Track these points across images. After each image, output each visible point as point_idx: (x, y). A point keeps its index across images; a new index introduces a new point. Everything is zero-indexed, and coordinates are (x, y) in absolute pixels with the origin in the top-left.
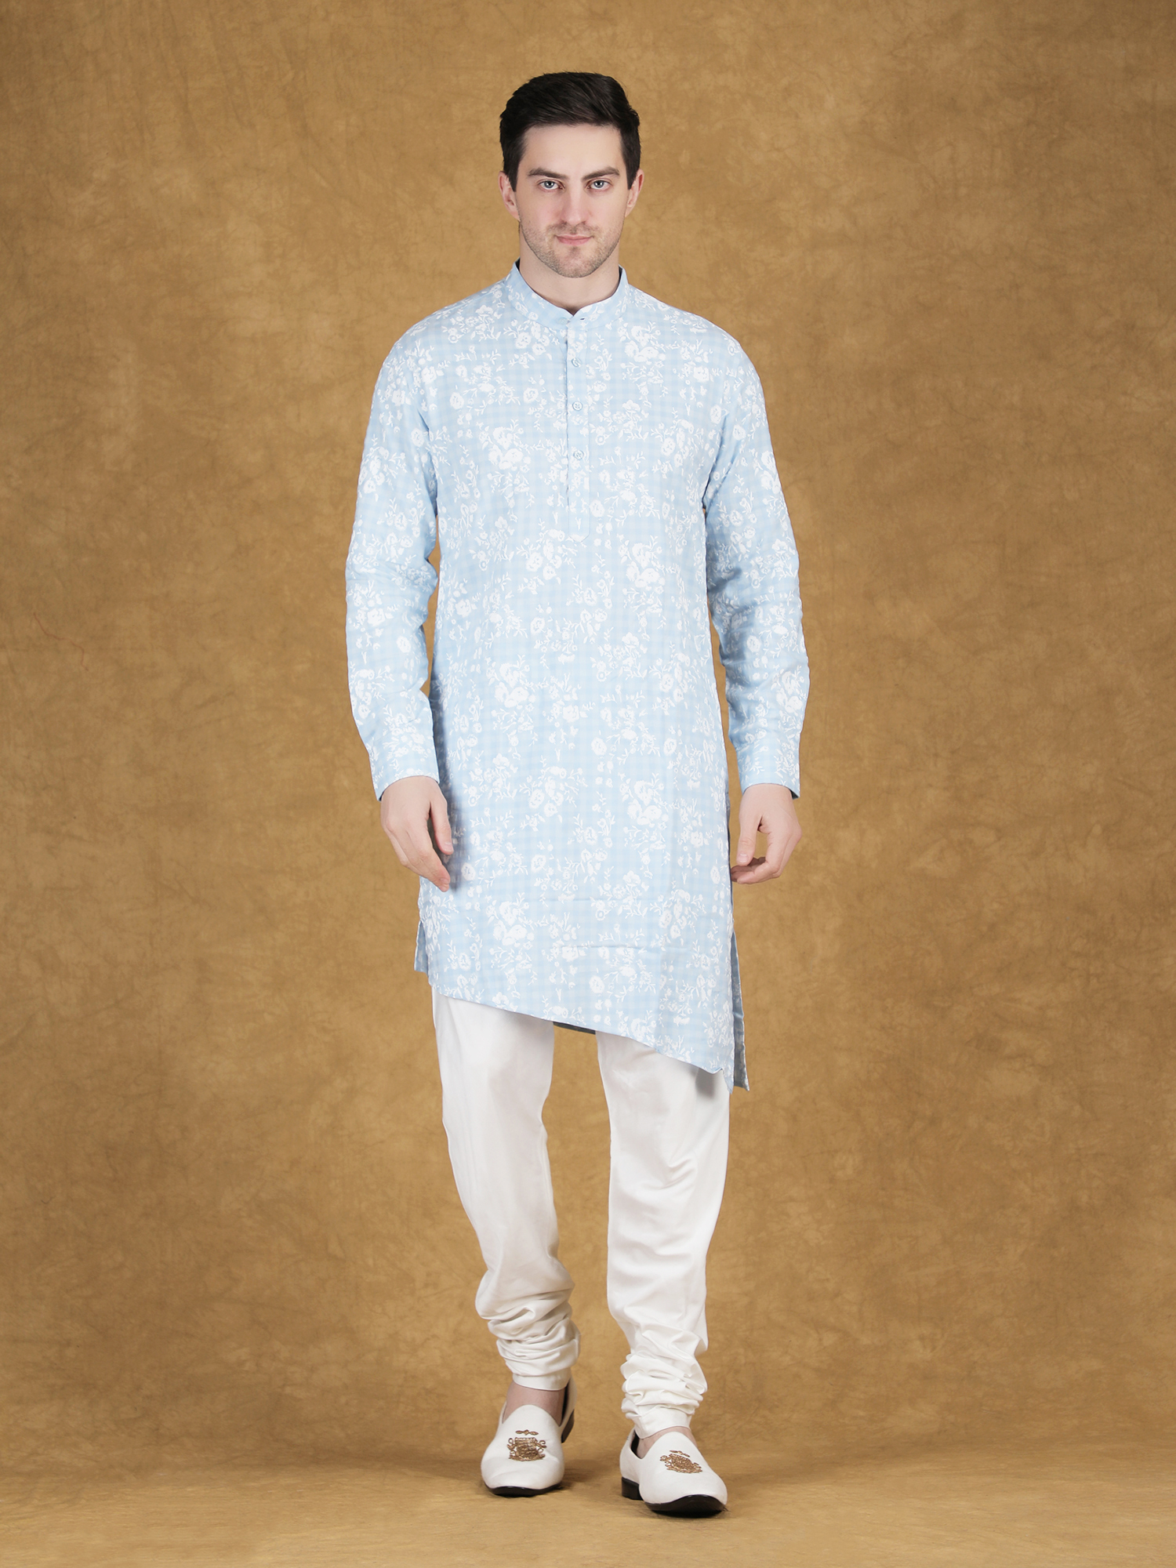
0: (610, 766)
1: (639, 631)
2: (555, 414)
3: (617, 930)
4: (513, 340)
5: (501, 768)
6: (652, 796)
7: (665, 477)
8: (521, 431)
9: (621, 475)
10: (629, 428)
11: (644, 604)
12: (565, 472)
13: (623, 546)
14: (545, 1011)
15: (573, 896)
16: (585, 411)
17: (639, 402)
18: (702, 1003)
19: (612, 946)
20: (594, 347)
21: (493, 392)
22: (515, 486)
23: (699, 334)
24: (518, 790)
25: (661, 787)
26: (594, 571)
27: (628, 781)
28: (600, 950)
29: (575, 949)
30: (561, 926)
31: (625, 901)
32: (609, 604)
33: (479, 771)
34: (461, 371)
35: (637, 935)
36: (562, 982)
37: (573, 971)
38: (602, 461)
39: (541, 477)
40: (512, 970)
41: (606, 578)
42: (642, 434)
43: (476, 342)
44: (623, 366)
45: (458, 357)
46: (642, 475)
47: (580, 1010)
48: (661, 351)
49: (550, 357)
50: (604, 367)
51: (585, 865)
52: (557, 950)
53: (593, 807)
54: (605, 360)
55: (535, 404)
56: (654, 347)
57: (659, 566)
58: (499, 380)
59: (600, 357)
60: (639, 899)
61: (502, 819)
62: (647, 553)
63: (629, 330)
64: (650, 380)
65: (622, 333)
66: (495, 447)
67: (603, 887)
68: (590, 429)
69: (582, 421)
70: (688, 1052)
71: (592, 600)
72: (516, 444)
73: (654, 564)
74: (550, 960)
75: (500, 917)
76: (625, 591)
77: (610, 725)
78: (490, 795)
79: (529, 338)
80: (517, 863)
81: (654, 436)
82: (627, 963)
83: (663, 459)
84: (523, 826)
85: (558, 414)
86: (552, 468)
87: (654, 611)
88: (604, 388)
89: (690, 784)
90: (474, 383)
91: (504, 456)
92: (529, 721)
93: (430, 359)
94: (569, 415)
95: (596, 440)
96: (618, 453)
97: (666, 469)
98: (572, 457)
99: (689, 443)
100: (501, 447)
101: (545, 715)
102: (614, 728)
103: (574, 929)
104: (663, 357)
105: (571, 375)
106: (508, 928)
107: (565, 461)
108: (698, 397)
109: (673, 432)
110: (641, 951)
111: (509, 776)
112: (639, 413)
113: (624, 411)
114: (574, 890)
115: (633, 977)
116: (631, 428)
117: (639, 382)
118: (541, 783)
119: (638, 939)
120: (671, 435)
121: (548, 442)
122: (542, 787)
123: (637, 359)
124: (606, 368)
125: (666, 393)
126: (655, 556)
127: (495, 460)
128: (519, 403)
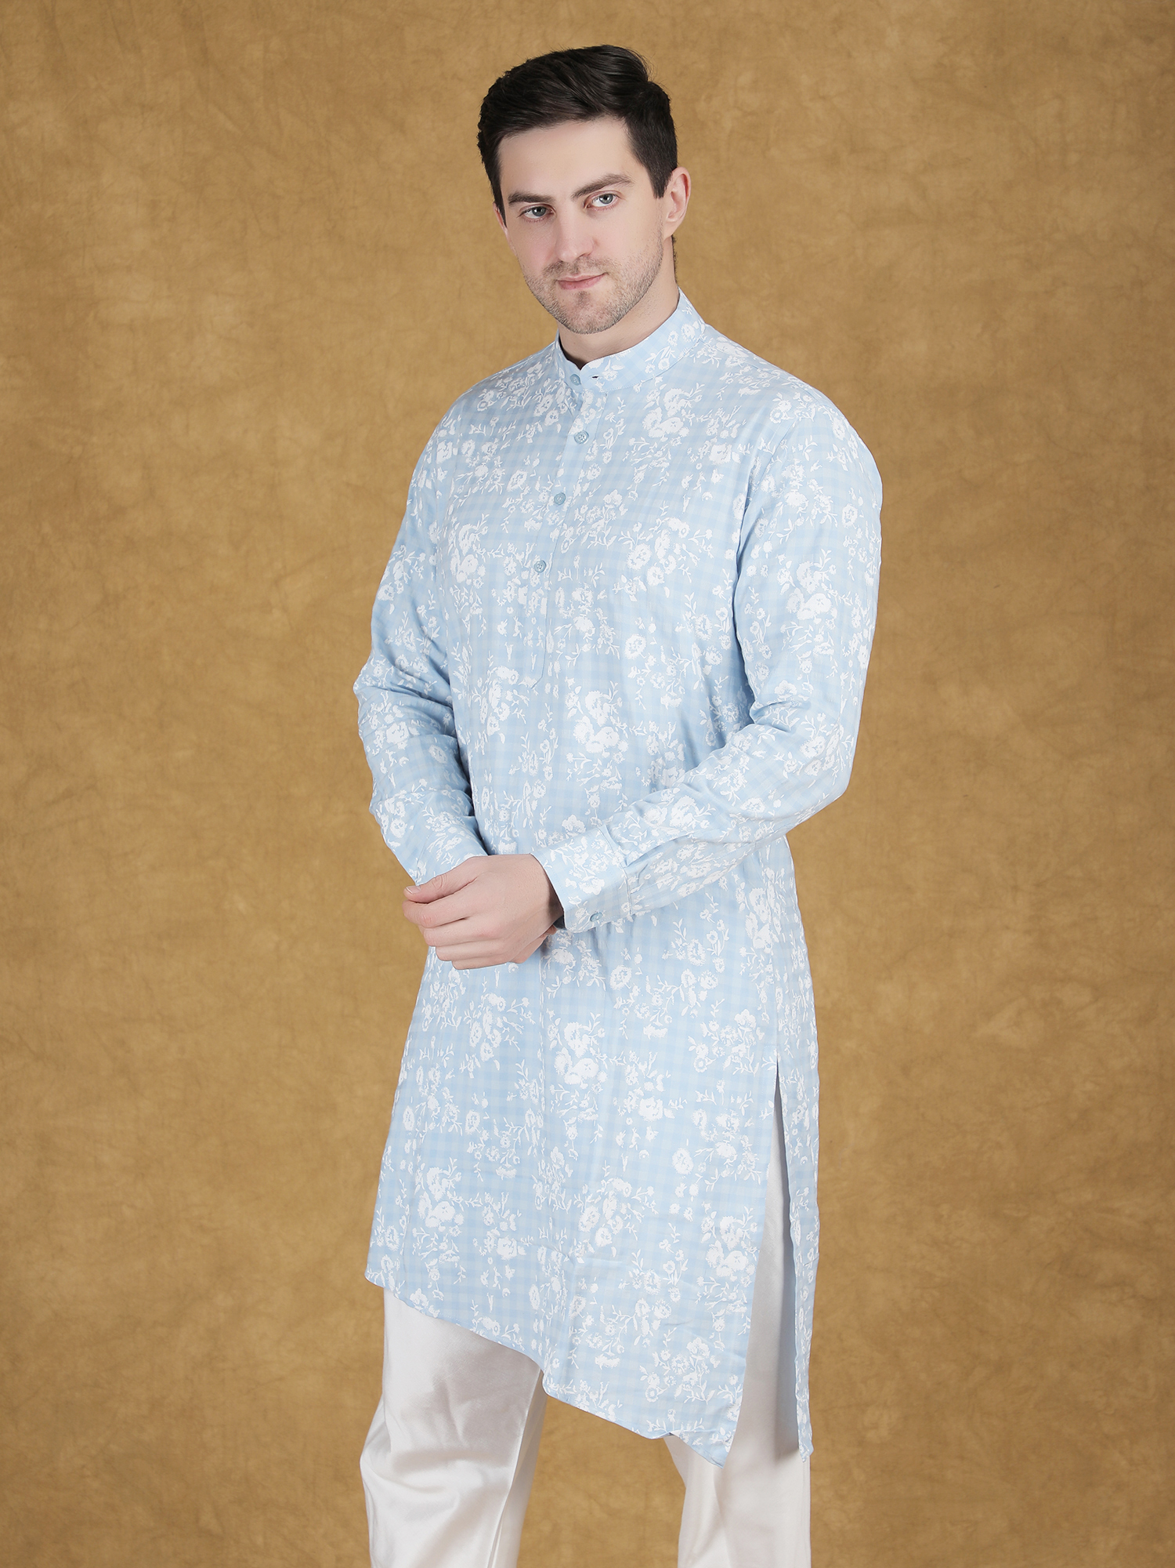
1: (587, 813)
2: (532, 509)
5: (452, 985)
6: (589, 1046)
7: (633, 599)
9: (576, 595)
10: (596, 529)
11: (597, 776)
12: (524, 589)
13: (572, 695)
14: (474, 1321)
16: (566, 504)
17: (625, 494)
18: (642, 1339)
19: (549, 1248)
20: (610, 417)
21: (484, 476)
24: (462, 1019)
26: (541, 728)
29: (513, 1243)
30: (498, 1211)
32: (550, 775)
34: (469, 448)
36: (495, 1286)
37: (509, 1273)
38: (561, 575)
39: (496, 595)
40: (434, 1262)
42: (609, 538)
44: (632, 441)
46: (601, 596)
48: (686, 424)
49: (558, 427)
50: (611, 443)
51: (529, 1130)
52: (492, 1241)
54: (616, 433)
55: (516, 493)
56: (681, 418)
57: (619, 725)
58: (498, 460)
59: (611, 430)
63: (663, 394)
64: (654, 463)
65: (651, 398)
67: (541, 1165)
68: (562, 530)
69: (557, 519)
70: (613, 1406)
73: (614, 722)
74: (484, 1254)
75: (427, 1188)
76: (570, 757)
79: (551, 402)
80: (453, 1117)
81: (623, 541)
83: (630, 575)
84: (462, 1068)
85: (535, 509)
86: (509, 583)
87: (611, 787)
88: (597, 474)
89: (648, 1031)
90: (474, 465)
91: (462, 564)
97: (634, 588)
98: (532, 569)
99: (677, 551)
103: (513, 1216)
104: (684, 432)
106: (434, 1204)
107: (525, 575)
108: (706, 485)
112: (617, 509)
113: (602, 505)
114: (516, 1163)
116: (598, 530)
117: (639, 465)
120: (647, 540)
121: (511, 548)
122: (480, 1020)
123: (653, 433)
124: (611, 445)
125: (665, 480)
126: (615, 711)
127: (455, 570)
128: (501, 492)
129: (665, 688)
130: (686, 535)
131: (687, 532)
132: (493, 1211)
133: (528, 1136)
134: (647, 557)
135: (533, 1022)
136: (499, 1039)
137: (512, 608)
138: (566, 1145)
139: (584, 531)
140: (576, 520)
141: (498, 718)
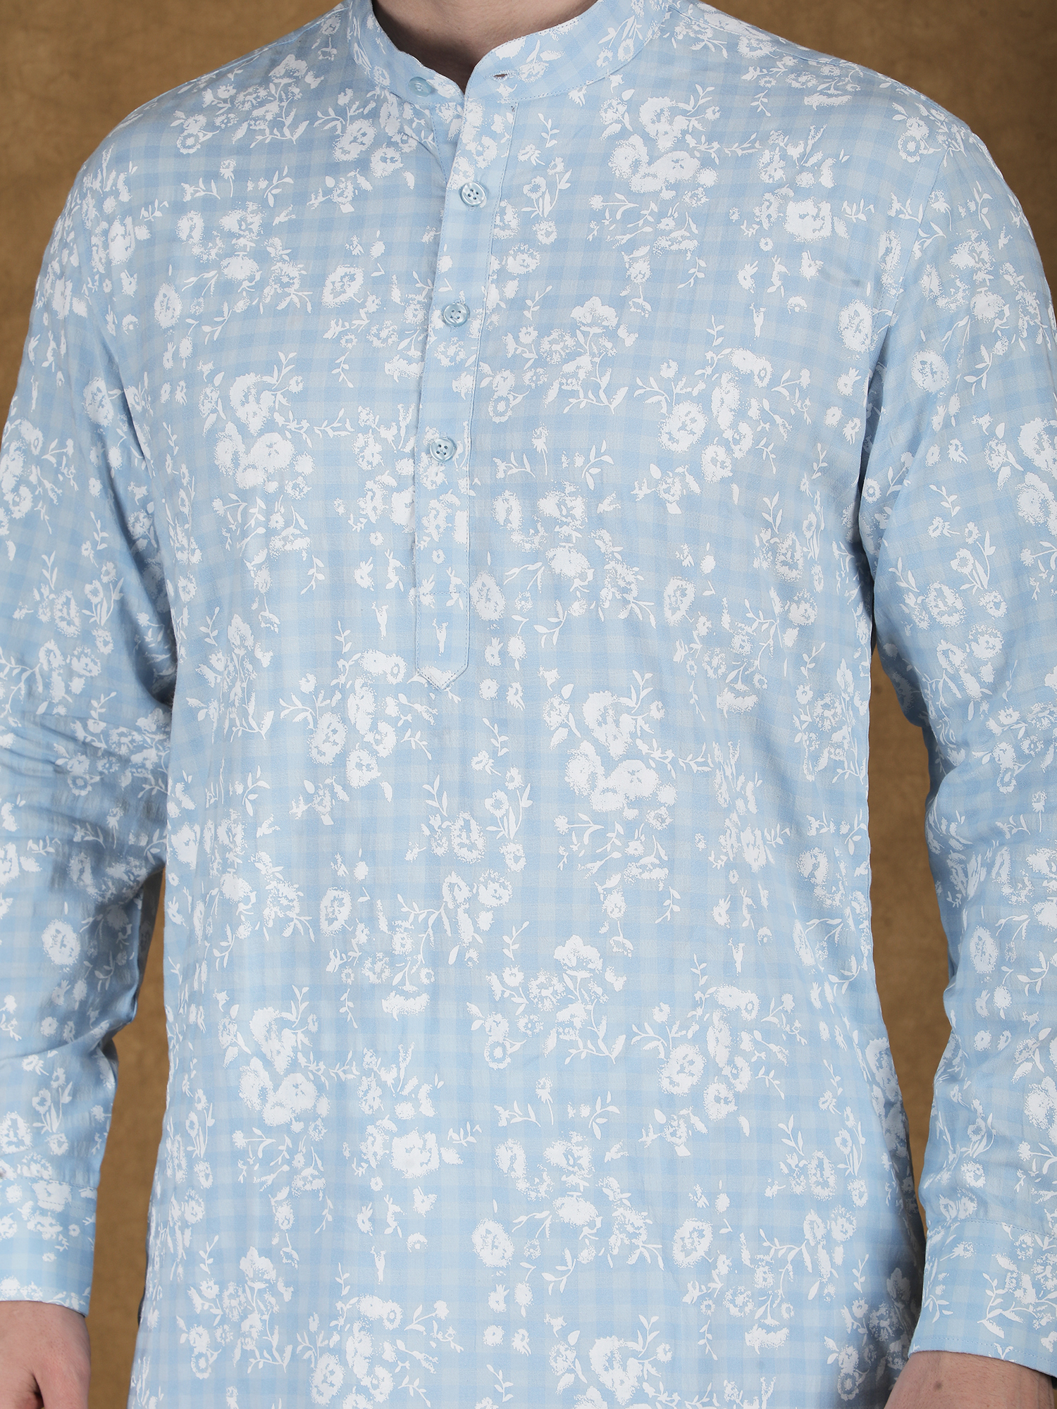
0: (523, 1295)
1: (603, 930)
2: (394, 338)
4: (333, 139)
7: (673, 509)
8: (295, 386)
9: (548, 505)
10: (575, 375)
11: (616, 855)
12: (406, 496)
13: (556, 701)
16: (475, 326)
17: (620, 304)
20: (530, 154)
21: (251, 279)
22: (270, 533)
23: (825, 111)
25: (663, 1353)
26: (477, 767)
27: (573, 1338)
32: (517, 859)
33: (209, 1288)
34: (190, 226)
38: (502, 466)
39: (341, 510)
41: (511, 786)
42: (610, 391)
43: (242, 150)
44: (597, 202)
45: (189, 189)
46: (606, 506)
48: (706, 163)
49: (410, 179)
50: (547, 206)
54: (551, 186)
55: (347, 310)
56: (691, 152)
57: (657, 754)
58: (276, 246)
59: (540, 180)
62: (625, 718)
63: (633, 107)
64: (664, 243)
65: (611, 118)
66: (231, 428)
68: (479, 377)
69: (462, 355)
71: (472, 847)
72: (279, 419)
73: (644, 748)
76: (562, 823)
77: (522, 1185)
78: (237, 1354)
79: (371, 132)
81: (643, 397)
83: (667, 462)
85: (401, 338)
86: (369, 484)
87: (646, 876)
88: (533, 264)
90: (213, 256)
91: (247, 452)
92: (316, 1167)
93: (125, 197)
94: (432, 339)
95: (490, 409)
96: (540, 444)
97: (677, 489)
98: (423, 454)
99: (754, 412)
100: (242, 428)
101: (347, 1154)
102: (533, 1195)
104: (708, 178)
105: (453, 230)
107: (406, 467)
108: (792, 283)
109: (702, 386)
111: (276, 1309)
112: (612, 334)
113: (574, 328)
116: (582, 375)
117: (631, 246)
118: (336, 1338)
120: (695, 393)
121: (364, 415)
122: (339, 1352)
123: (638, 184)
124: (548, 208)
125: (701, 275)
126: (646, 727)
127: (229, 463)
128: (309, 309)
129: (725, 676)
130: (766, 381)
131: (769, 376)
134: (700, 426)
135: (459, 1348)
136: (387, 1385)
137: (379, 535)
139: (544, 379)
140: (514, 356)
141: (374, 753)
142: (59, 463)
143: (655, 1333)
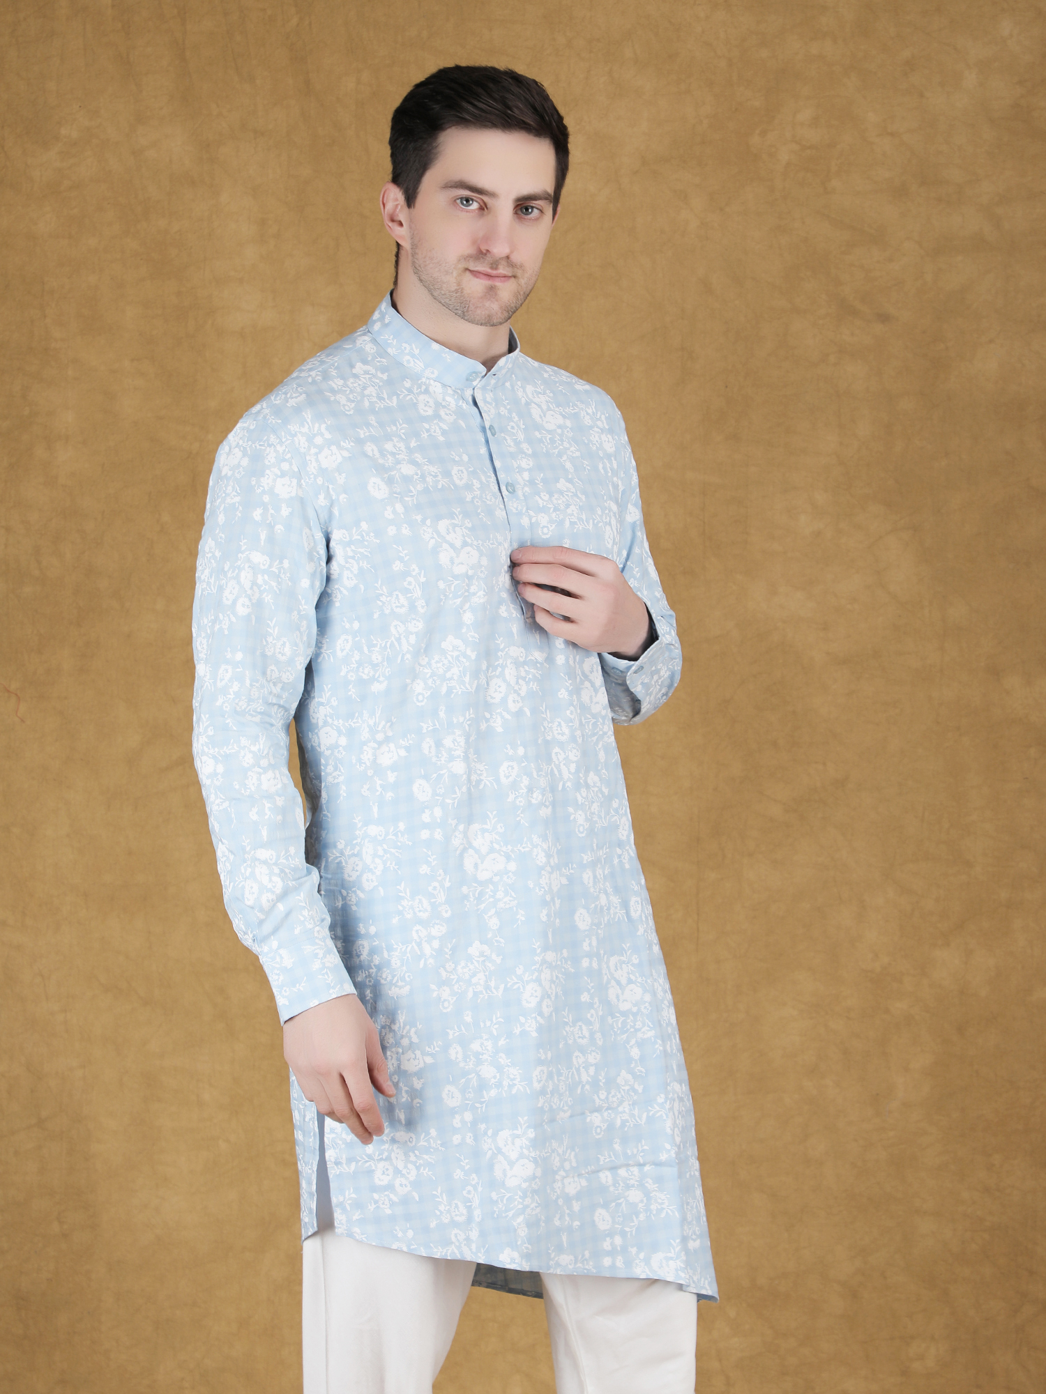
0: (594, 942)
1: (600, 768)
3: (617, 1147)
4: (414, 405)
8: (467, 524)
10: (573, 515)
14: (551, 1263)
15: (569, 1113)
16: (521, 493)
19: (613, 1169)
20: (504, 411)
21: (417, 474)
25: (635, 960)
26: (561, 696)
27: (605, 958)
28: (602, 1175)
29: (576, 1179)
30: (561, 1153)
31: (620, 1109)
32: (580, 737)
35: (640, 1149)
36: (567, 1223)
37: (576, 1206)
40: (521, 1219)
41: (575, 704)
42: (587, 521)
45: (360, 432)
47: (587, 1254)
51: (578, 1070)
52: (560, 1184)
53: (582, 996)
58: (419, 458)
60: (634, 1104)
61: (488, 1023)
64: (569, 453)
65: (521, 395)
67: (598, 1096)
68: (530, 518)
69: (520, 508)
71: (563, 734)
72: (468, 540)
74: (555, 1198)
75: (499, 1151)
78: (470, 995)
79: (431, 401)
80: (514, 1079)
81: (597, 524)
82: (633, 1186)
84: (517, 1031)
85: (493, 498)
90: (391, 464)
91: (458, 557)
93: (328, 436)
99: (619, 530)
100: (452, 546)
102: (595, 894)
103: (573, 1153)
104: (568, 423)
106: (512, 1164)
108: (613, 471)
109: (608, 517)
110: (647, 1168)
112: (576, 495)
114: (570, 1104)
115: (642, 1201)
116: (575, 514)
119: (642, 1154)
123: (546, 426)
128: (453, 488)
132: (558, 1155)
133: (576, 1077)
138: (632, 1066)
139: (561, 517)
140: (543, 506)
141: (519, 695)
142: (280, 572)
143: (630, 951)
